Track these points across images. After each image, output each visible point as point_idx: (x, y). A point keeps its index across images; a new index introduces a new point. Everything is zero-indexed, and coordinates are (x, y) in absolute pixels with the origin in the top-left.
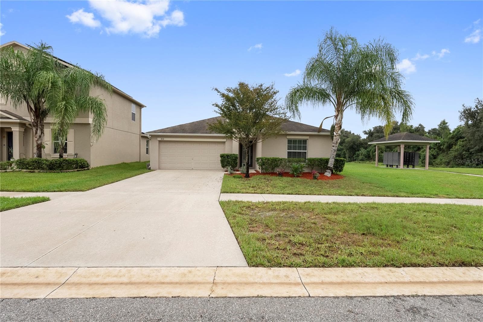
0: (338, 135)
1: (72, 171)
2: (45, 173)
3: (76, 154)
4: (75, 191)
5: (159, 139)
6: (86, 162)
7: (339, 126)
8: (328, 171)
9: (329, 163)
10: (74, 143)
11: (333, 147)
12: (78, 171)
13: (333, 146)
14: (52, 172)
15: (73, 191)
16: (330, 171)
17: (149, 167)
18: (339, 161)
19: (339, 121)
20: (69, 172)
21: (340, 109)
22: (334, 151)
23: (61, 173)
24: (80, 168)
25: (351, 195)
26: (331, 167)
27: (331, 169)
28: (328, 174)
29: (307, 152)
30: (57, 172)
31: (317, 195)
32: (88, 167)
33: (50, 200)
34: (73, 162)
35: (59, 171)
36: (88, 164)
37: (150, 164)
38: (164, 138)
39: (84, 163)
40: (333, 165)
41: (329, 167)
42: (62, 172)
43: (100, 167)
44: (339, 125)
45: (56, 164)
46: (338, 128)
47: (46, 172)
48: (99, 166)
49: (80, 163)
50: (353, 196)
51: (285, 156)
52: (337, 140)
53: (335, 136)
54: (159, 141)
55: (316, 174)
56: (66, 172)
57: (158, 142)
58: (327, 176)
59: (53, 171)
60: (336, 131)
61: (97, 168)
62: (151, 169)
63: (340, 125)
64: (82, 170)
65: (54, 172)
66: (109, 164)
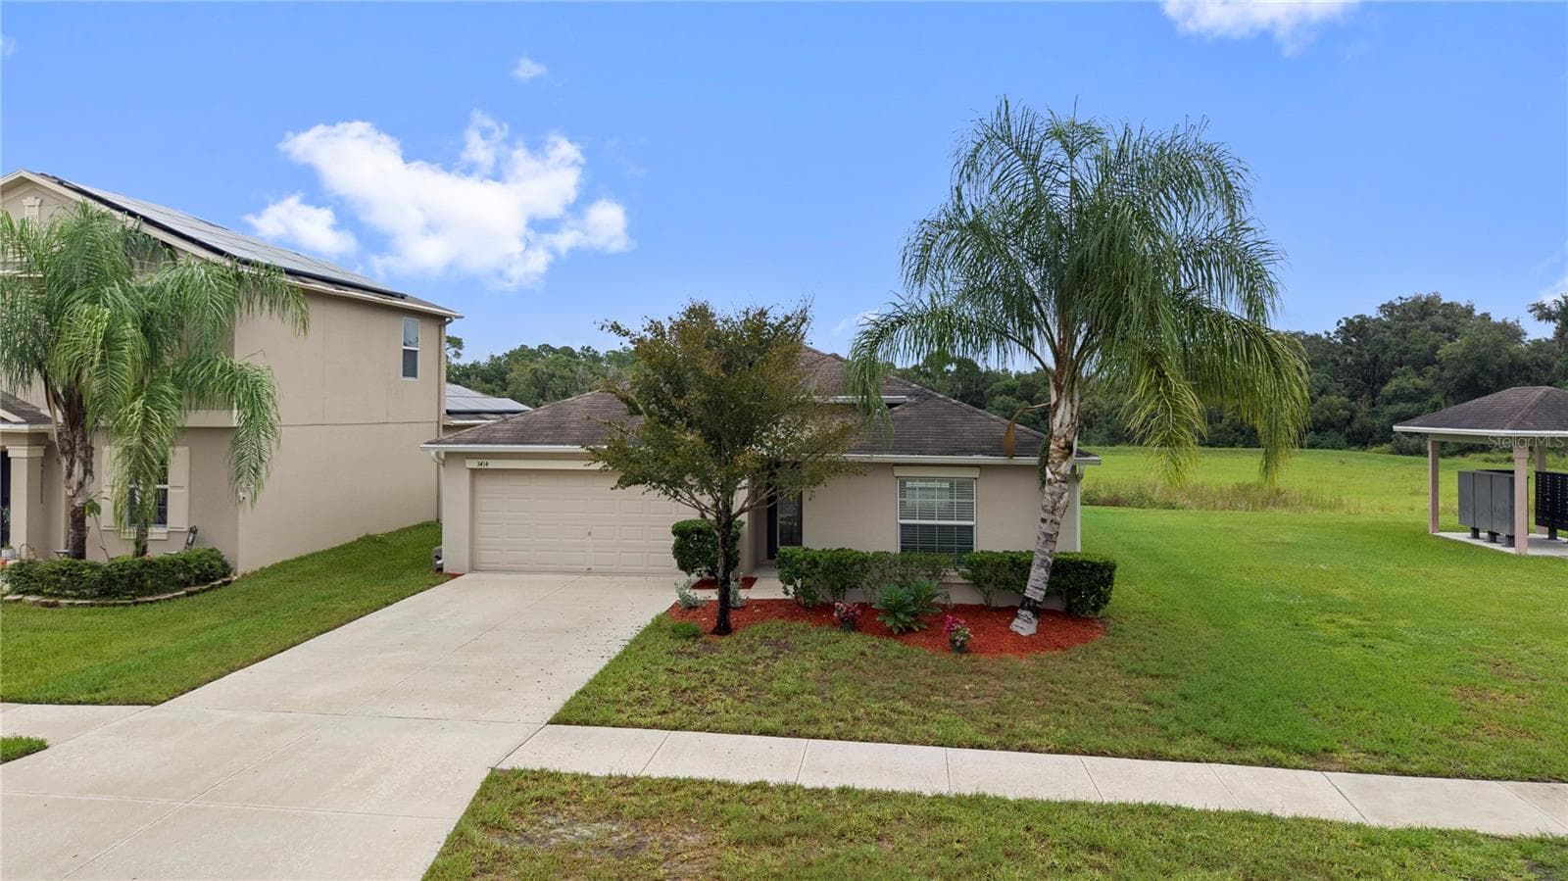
0: (1058, 478)
1: (169, 599)
2: (86, 610)
3: (193, 531)
4: (132, 704)
5: (473, 464)
6: (219, 560)
7: (1063, 445)
8: (1024, 613)
9: (1031, 583)
10: (187, 495)
11: (1042, 524)
12: (189, 594)
13: (1044, 521)
14: (107, 605)
15: (128, 704)
16: (1029, 614)
17: (439, 562)
18: (1086, 568)
19: (1061, 425)
20: (157, 600)
21: (1063, 383)
22: (1044, 539)
23: (132, 607)
24: (197, 584)
25: (981, 747)
26: (1035, 601)
27: (1034, 606)
28: (1024, 626)
29: (975, 529)
30: (122, 604)
31: (862, 741)
32: (225, 576)
33: (46, 748)
34: (175, 565)
35: (129, 599)
36: (225, 565)
37: (440, 551)
38: (489, 461)
39: (210, 566)
40: (1043, 593)
41: (1029, 599)
42: (136, 604)
43: (273, 567)
44: (1063, 440)
45: (121, 577)
46: (1061, 454)
47: (92, 605)
48: (267, 565)
49: (195, 567)
50: (988, 748)
51: (892, 544)
52: (1055, 497)
53: (1050, 480)
54: (473, 471)
55: (957, 630)
56: (151, 602)
57: (467, 475)
58: (1017, 634)
59: (110, 602)
60: (1053, 462)
61: (263, 573)
62: (445, 570)
63: (1067, 442)
64: (205, 591)
65: (114, 605)
66: (310, 552)
